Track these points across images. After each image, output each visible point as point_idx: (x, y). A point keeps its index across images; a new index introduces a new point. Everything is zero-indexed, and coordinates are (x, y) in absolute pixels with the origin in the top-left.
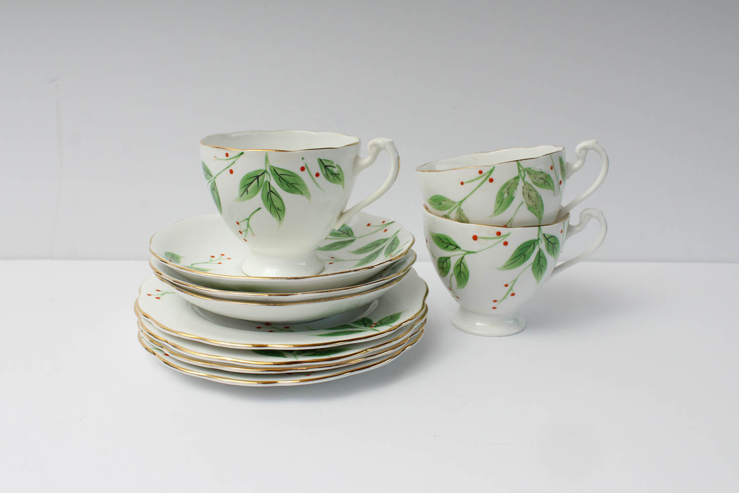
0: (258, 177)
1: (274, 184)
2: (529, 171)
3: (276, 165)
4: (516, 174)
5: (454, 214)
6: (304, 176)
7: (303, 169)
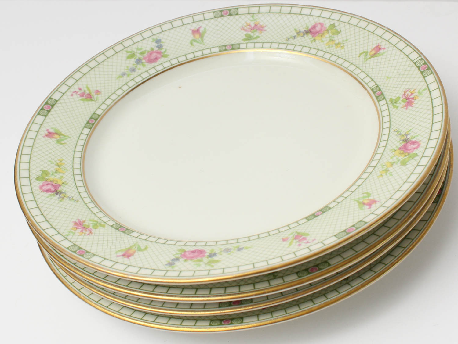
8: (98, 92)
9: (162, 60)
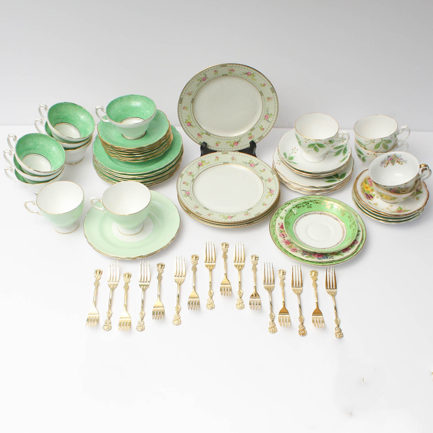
0: (313, 145)
1: (317, 146)
2: (384, 140)
3: (318, 143)
4: (381, 141)
5: (363, 146)
6: (325, 145)
7: (325, 143)
8: (192, 92)
9: (207, 80)
